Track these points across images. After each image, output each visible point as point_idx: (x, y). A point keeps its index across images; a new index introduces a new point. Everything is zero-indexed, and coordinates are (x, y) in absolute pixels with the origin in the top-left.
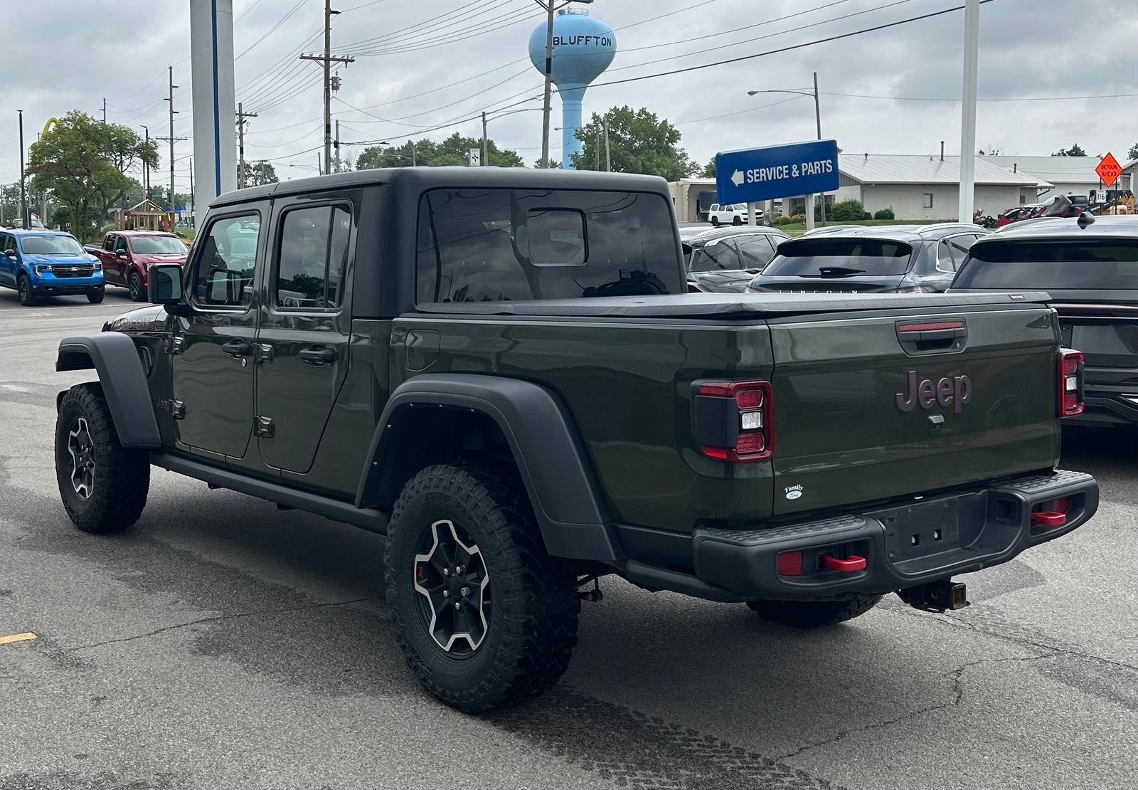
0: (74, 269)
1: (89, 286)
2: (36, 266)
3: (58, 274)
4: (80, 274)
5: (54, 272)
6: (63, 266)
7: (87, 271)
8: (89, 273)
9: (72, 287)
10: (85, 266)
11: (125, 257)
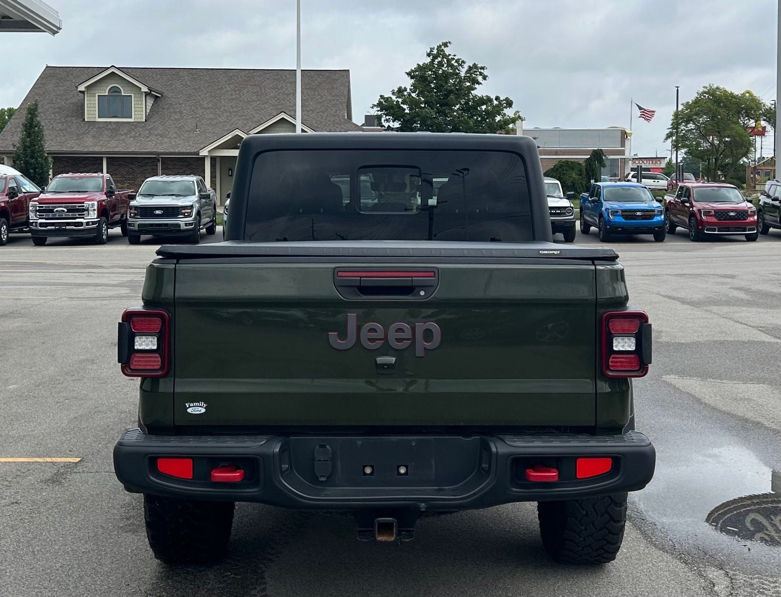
0: (638, 213)
1: (651, 227)
2: (610, 211)
3: (626, 217)
4: (643, 217)
5: (622, 216)
6: (630, 211)
7: (650, 215)
8: (651, 217)
9: (637, 228)
10: (647, 211)
11: (688, 205)
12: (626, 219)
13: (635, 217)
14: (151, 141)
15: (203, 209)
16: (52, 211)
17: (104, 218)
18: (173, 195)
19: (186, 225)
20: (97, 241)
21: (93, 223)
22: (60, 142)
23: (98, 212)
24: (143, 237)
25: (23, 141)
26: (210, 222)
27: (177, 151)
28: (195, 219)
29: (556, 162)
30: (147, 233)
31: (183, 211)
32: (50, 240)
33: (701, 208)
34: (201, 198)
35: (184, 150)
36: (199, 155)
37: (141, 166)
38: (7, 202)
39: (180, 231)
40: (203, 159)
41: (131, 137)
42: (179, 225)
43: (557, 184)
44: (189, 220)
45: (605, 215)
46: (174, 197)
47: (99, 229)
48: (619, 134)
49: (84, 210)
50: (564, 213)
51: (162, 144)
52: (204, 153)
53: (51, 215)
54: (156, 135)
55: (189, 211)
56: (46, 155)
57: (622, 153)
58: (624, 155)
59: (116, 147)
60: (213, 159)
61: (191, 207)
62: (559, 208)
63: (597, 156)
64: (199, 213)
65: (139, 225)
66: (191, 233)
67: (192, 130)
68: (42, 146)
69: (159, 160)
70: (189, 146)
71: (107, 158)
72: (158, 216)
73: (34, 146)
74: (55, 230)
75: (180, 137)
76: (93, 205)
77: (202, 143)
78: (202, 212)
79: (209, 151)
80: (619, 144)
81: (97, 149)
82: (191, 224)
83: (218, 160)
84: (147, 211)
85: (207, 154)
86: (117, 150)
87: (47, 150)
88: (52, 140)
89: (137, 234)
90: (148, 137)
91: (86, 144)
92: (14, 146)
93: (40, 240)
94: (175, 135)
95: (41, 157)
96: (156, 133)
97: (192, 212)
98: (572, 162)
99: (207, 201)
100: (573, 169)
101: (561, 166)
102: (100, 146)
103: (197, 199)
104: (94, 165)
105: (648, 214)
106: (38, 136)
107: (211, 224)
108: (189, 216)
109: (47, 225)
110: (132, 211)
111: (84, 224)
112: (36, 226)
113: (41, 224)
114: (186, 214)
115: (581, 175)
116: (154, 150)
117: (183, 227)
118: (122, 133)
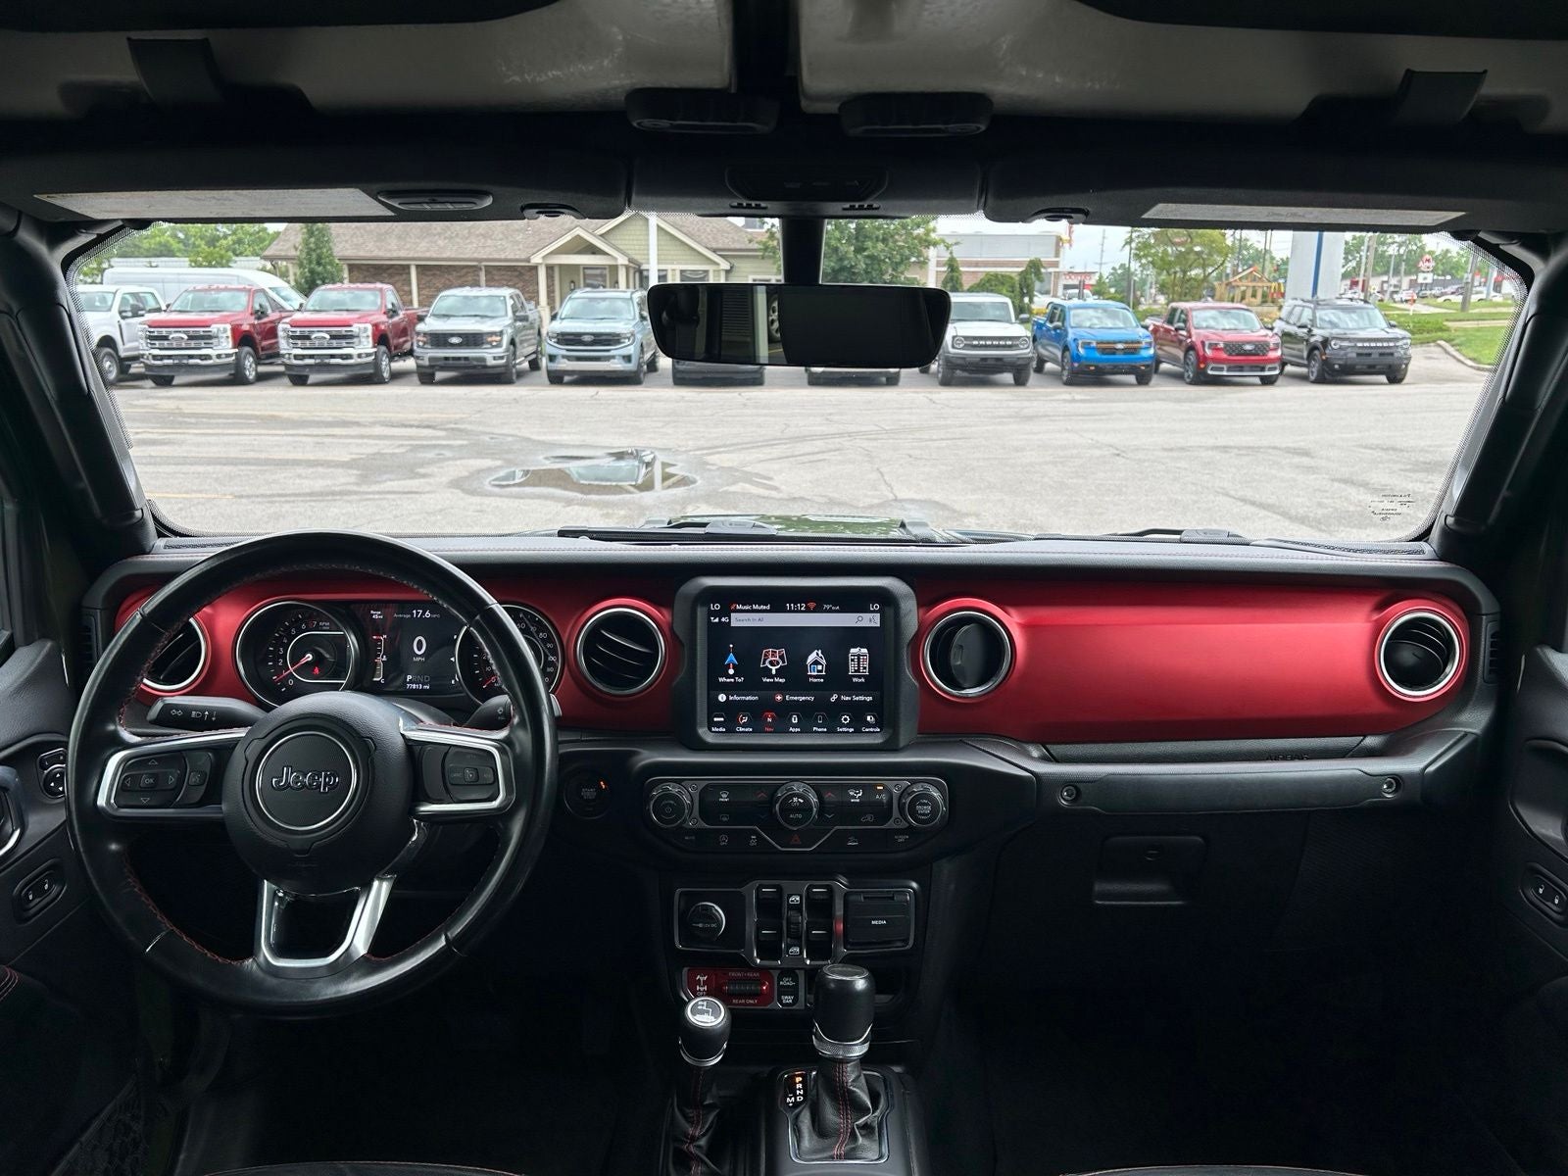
0: (1120, 346)
1: (1136, 366)
2: (1079, 342)
3: (1102, 351)
5: (1098, 349)
6: (1108, 342)
8: (1136, 351)
10: (1131, 342)
11: (1184, 333)
12: (1103, 354)
13: (1114, 351)
14: (471, 243)
15: (519, 335)
16: (308, 338)
17: (383, 348)
18: (476, 316)
19: (495, 358)
20: (376, 380)
21: (368, 355)
22: (356, 245)
23: (374, 339)
24: (439, 375)
25: (306, 243)
26: (534, 353)
27: (503, 257)
28: (507, 350)
29: (981, 276)
30: (443, 368)
31: (489, 339)
32: (313, 378)
33: (1207, 337)
34: (515, 321)
35: (511, 256)
36: (529, 262)
37: (460, 277)
38: (253, 325)
39: (486, 367)
40: (535, 268)
41: (445, 238)
42: (483, 359)
43: (1006, 303)
44: (499, 351)
45: (1072, 346)
46: (478, 318)
47: (376, 364)
48: (1054, 240)
49: (352, 337)
50: (1017, 346)
51: (484, 247)
52: (536, 260)
53: (308, 342)
54: (478, 236)
55: (498, 338)
56: (337, 261)
57: (1056, 264)
58: (1057, 267)
59: (428, 251)
60: (550, 268)
61: (501, 333)
62: (1010, 338)
63: (1035, 267)
64: (512, 342)
65: (430, 359)
66: (502, 370)
67: (522, 229)
68: (330, 249)
69: (481, 269)
70: (519, 250)
71: (417, 266)
72: (453, 346)
73: (321, 248)
74: (316, 365)
75: (507, 238)
76: (366, 329)
77: (534, 247)
78: (517, 340)
79: (544, 257)
80: (1053, 253)
81: (402, 254)
82: (501, 358)
83: (557, 270)
84: (439, 339)
85: (540, 261)
86: (428, 255)
87: (340, 254)
88: (346, 241)
89: (429, 371)
90: (467, 238)
91: (390, 247)
92: (296, 249)
93: (299, 380)
94: (501, 236)
95: (331, 263)
96: (478, 232)
97: (501, 341)
98: (1002, 276)
99: (525, 323)
100: (1003, 284)
101: (989, 281)
102: (407, 249)
103: (510, 321)
104: (401, 274)
105: (1132, 348)
106: (324, 236)
107: (534, 356)
108: (499, 345)
109: (303, 357)
110: (419, 338)
111: (355, 357)
112: (289, 358)
113: (296, 357)
114: (494, 344)
115: (1013, 292)
116: (476, 255)
117: (491, 362)
118: (435, 232)
